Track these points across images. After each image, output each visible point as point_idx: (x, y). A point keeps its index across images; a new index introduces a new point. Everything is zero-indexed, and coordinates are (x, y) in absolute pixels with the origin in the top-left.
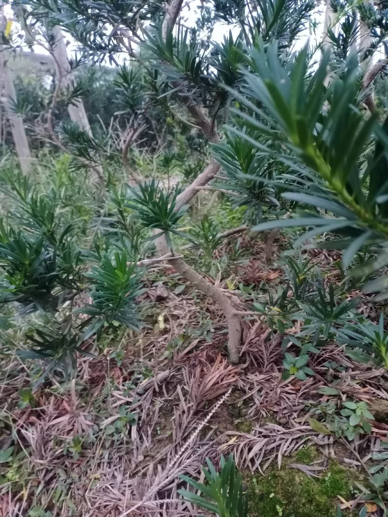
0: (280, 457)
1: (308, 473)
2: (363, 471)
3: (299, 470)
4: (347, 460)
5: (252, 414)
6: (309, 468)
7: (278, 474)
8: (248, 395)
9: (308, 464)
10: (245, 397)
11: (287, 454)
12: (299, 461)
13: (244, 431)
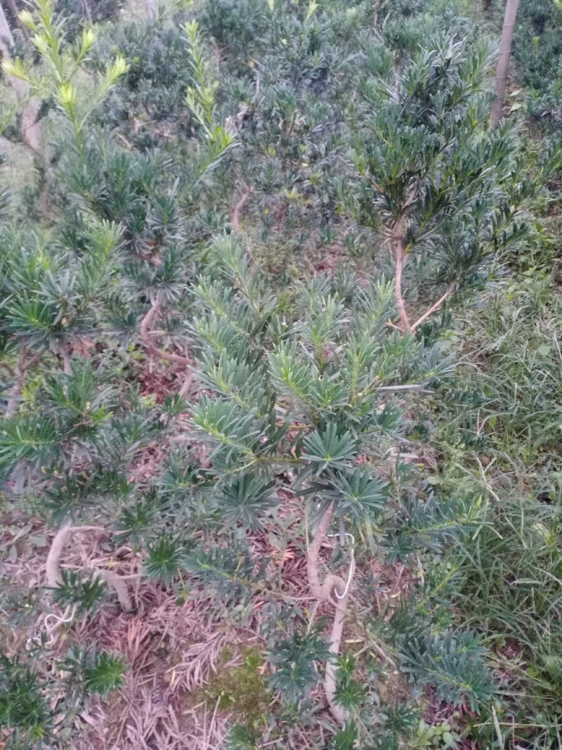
0: (213, 666)
1: (236, 665)
2: (260, 640)
3: (229, 667)
4: (250, 639)
5: (174, 647)
6: (233, 661)
7: (218, 678)
8: (164, 634)
9: (231, 659)
10: (163, 637)
11: (216, 661)
12: (226, 661)
13: (178, 663)
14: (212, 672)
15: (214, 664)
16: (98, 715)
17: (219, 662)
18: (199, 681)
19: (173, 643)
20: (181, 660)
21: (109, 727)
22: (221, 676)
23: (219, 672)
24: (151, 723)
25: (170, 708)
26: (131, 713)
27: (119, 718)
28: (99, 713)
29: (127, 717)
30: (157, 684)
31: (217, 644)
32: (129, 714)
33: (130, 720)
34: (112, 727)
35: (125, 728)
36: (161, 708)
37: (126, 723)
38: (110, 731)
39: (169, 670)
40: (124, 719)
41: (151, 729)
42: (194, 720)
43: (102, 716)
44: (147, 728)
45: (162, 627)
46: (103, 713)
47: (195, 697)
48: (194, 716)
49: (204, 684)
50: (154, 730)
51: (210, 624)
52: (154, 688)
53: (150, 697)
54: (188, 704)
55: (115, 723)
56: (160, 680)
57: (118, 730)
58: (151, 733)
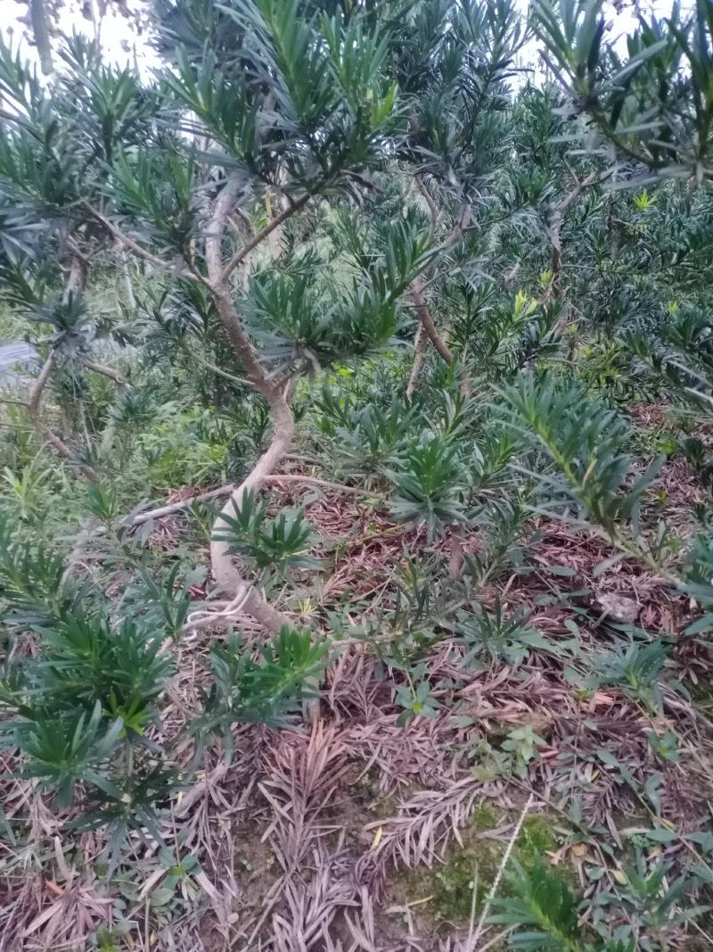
0: (456, 831)
2: (552, 810)
3: (489, 839)
5: (386, 789)
6: (498, 831)
7: (465, 854)
8: (371, 763)
9: (494, 828)
10: (368, 767)
11: (463, 825)
12: (481, 828)
13: (387, 815)
14: (452, 843)
15: (460, 828)
16: (225, 884)
17: (468, 827)
18: (426, 853)
19: (384, 783)
20: (395, 814)
21: (240, 913)
22: (471, 851)
23: (467, 845)
24: (320, 914)
25: (364, 892)
26: (287, 893)
27: (261, 899)
28: (228, 880)
29: (277, 899)
30: (345, 847)
31: (467, 797)
32: (282, 894)
33: (283, 907)
34: (245, 914)
35: (270, 919)
36: (346, 887)
37: (271, 912)
38: (240, 921)
39: (370, 825)
40: (271, 903)
41: (319, 927)
42: (406, 925)
43: (233, 890)
44: (312, 922)
45: (369, 753)
46: (233, 882)
47: (414, 883)
48: (408, 918)
49: (435, 862)
50: (324, 931)
51: (454, 768)
52: (337, 853)
53: (328, 868)
54: (399, 895)
55: (252, 908)
56: (351, 840)
57: (256, 923)
58: (318, 936)
